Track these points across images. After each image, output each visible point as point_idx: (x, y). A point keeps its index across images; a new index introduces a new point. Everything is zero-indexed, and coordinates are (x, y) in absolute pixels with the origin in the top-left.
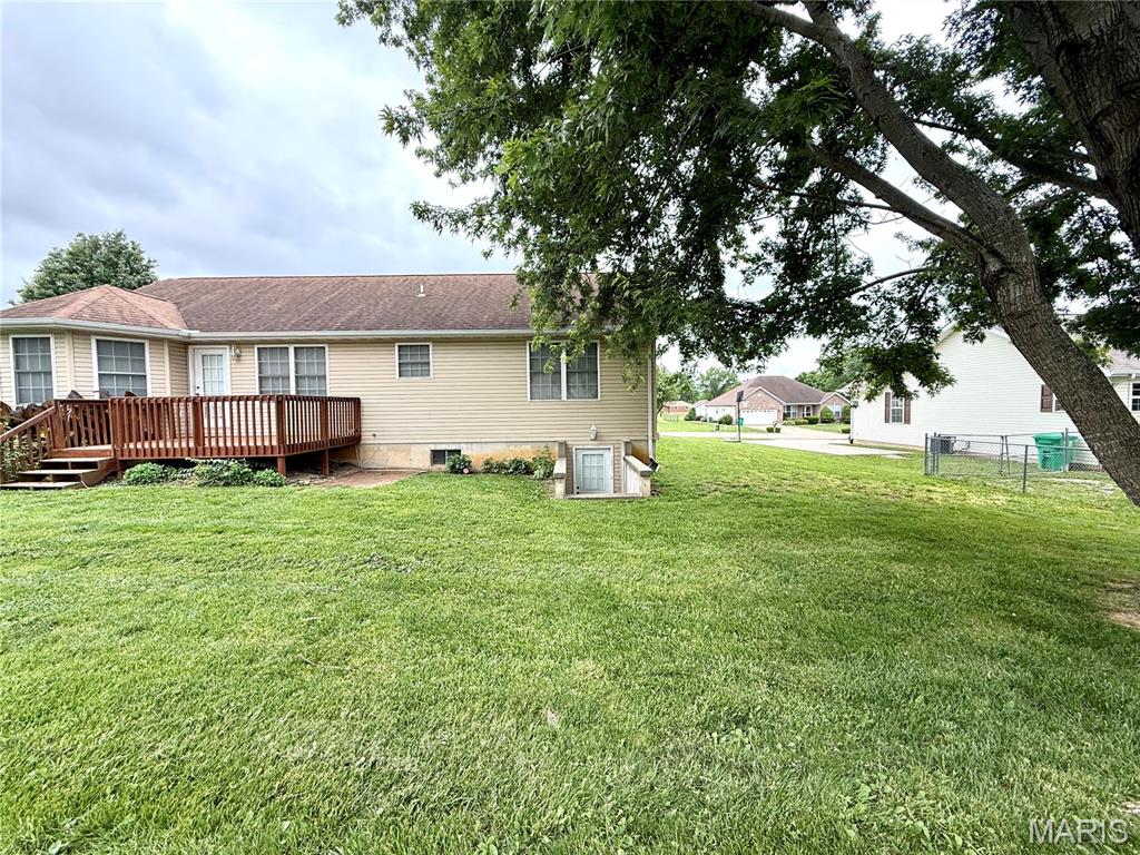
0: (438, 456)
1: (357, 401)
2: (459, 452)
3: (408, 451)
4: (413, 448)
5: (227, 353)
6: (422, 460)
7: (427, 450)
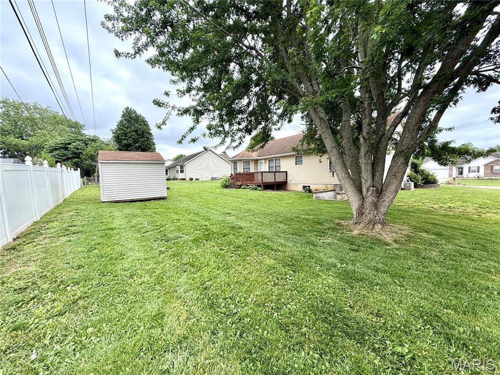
0: (304, 187)
1: (286, 172)
2: (309, 187)
3: (297, 186)
4: (299, 185)
5: (264, 161)
6: (300, 188)
7: (302, 185)
